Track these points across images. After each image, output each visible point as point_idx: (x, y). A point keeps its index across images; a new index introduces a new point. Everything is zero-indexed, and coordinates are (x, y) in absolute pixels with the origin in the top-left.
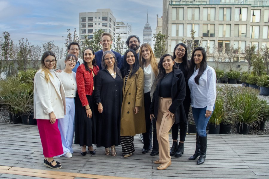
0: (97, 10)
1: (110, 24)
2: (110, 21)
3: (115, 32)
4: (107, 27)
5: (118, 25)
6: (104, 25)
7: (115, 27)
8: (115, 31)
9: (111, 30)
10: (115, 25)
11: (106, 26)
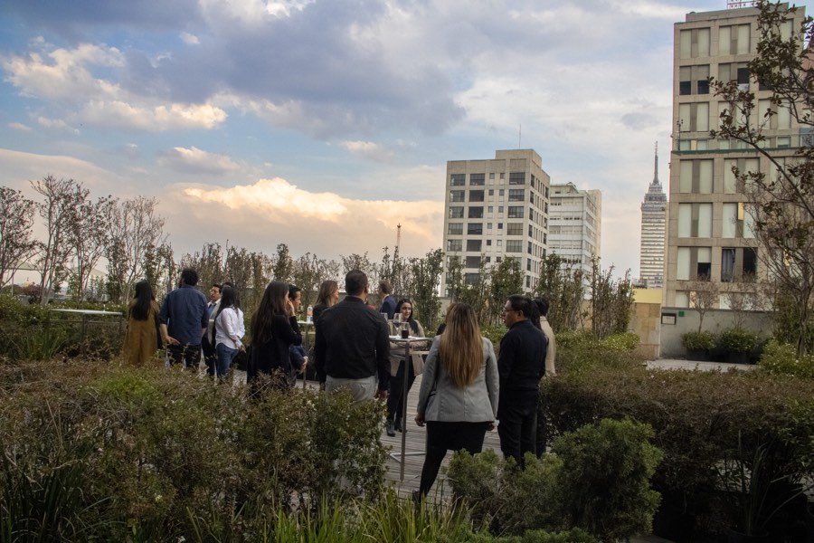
0: (498, 152)
1: (532, 193)
2: (532, 184)
3: (545, 215)
4: (523, 200)
5: (557, 195)
6: (515, 194)
7: (546, 200)
8: (546, 212)
9: (536, 209)
10: (547, 196)
11: (521, 198)
